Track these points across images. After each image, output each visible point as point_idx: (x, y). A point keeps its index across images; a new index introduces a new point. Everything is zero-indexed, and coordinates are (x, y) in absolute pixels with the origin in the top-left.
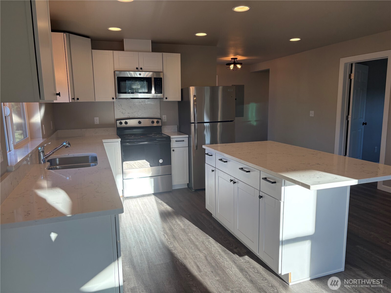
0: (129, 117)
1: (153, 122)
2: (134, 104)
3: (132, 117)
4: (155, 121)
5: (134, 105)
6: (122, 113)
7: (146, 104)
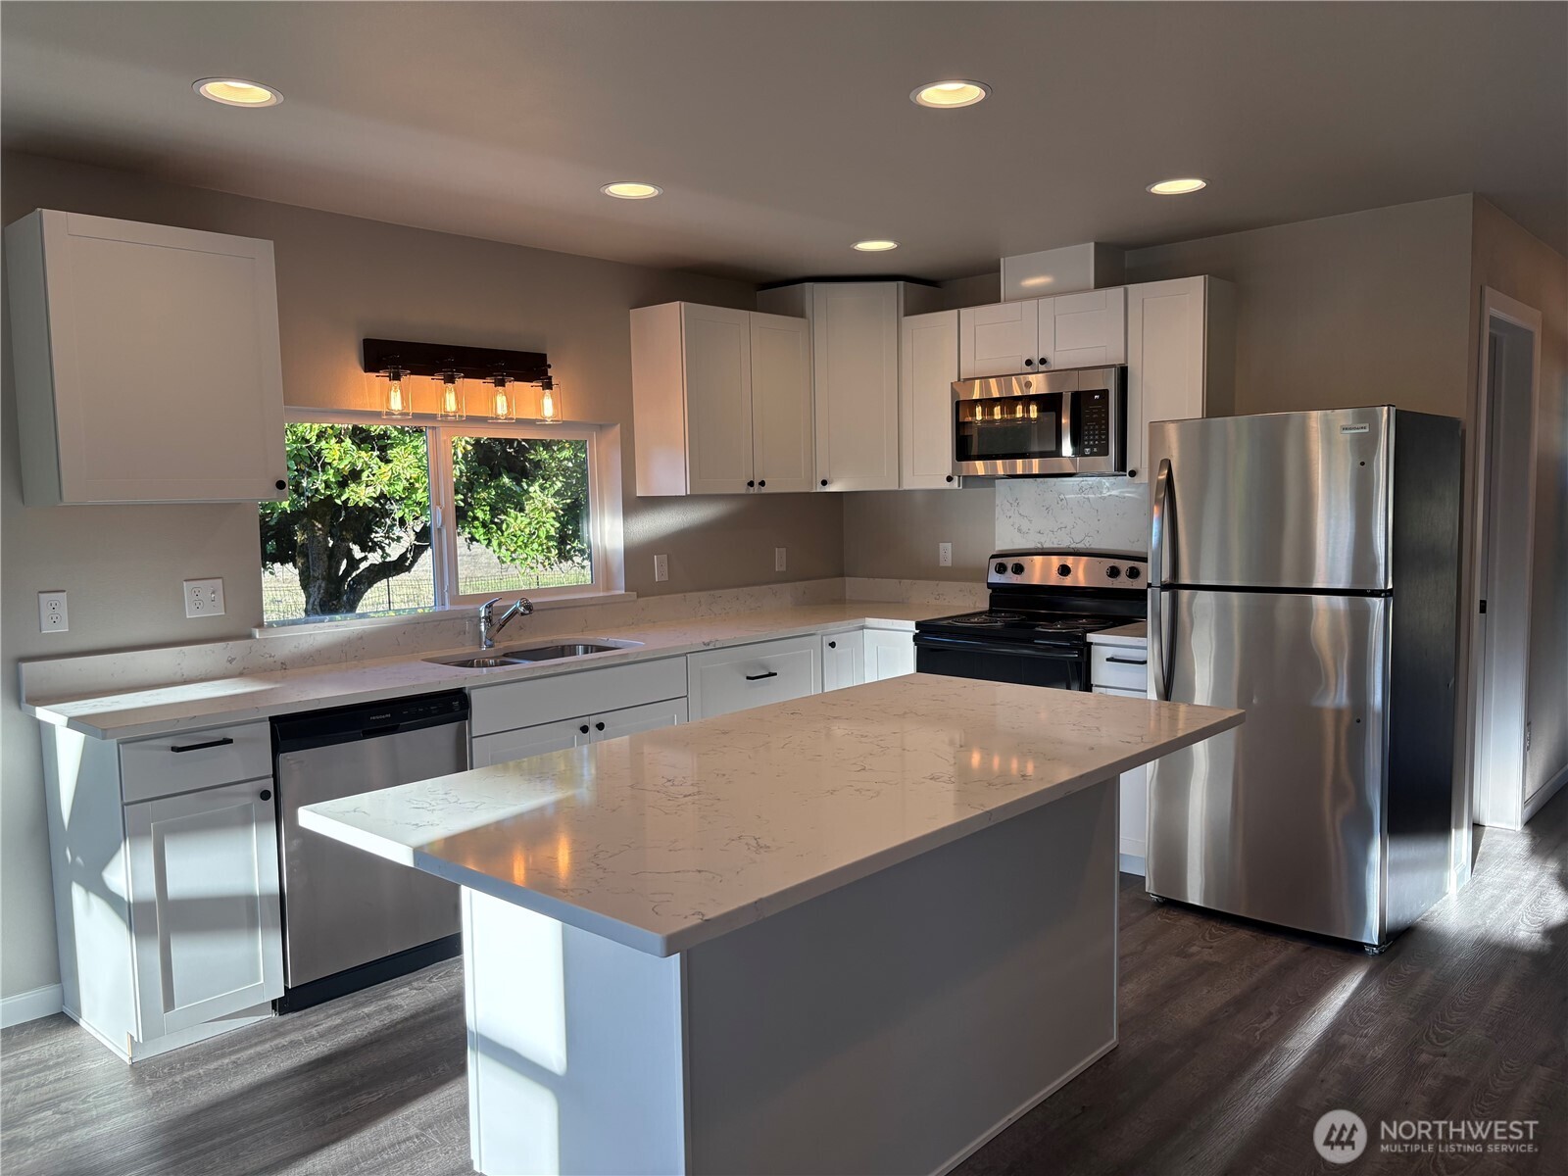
0: (1039, 546)
1: (1114, 572)
2: (1062, 497)
3: (1051, 546)
4: (1124, 566)
5: (1062, 500)
6: (1019, 530)
7: (1105, 498)
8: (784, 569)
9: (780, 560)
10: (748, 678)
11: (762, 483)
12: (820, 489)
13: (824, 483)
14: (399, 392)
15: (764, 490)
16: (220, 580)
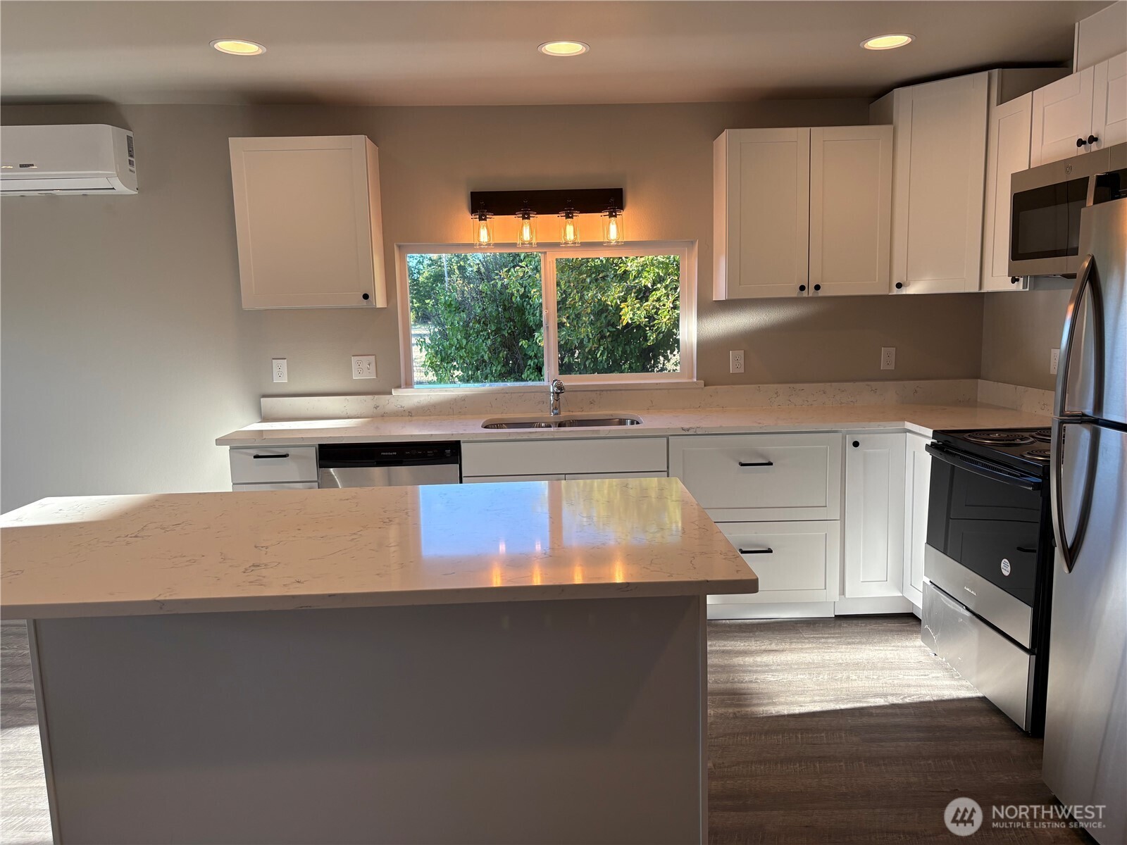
8: (892, 367)
9: (887, 358)
10: (742, 465)
11: (817, 287)
12: (896, 291)
13: (899, 286)
14: (486, 230)
15: (821, 293)
16: (374, 357)
